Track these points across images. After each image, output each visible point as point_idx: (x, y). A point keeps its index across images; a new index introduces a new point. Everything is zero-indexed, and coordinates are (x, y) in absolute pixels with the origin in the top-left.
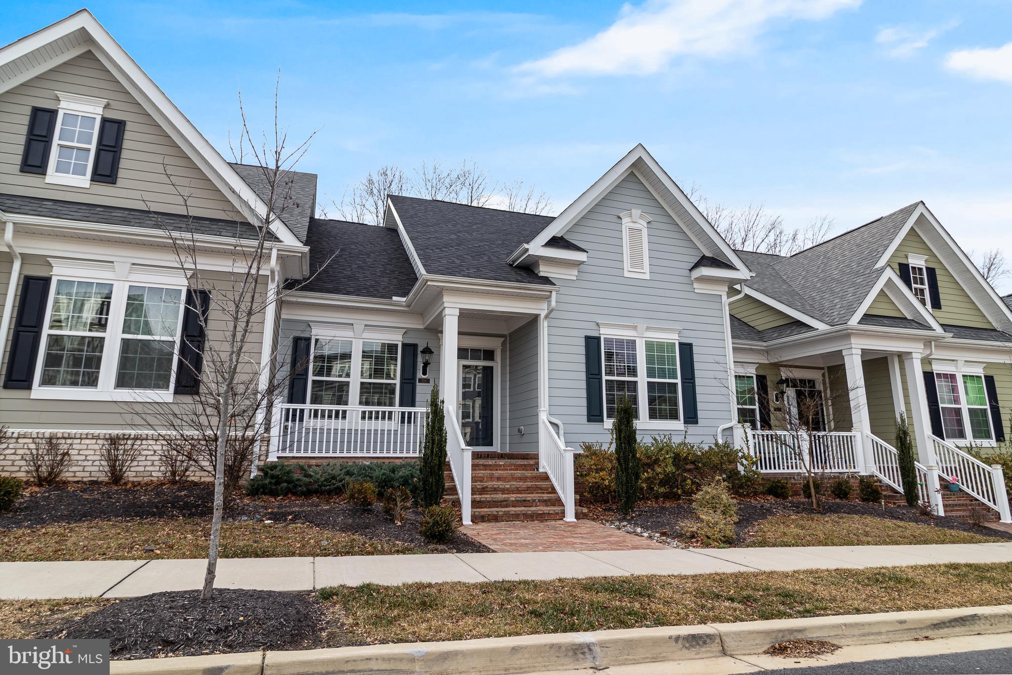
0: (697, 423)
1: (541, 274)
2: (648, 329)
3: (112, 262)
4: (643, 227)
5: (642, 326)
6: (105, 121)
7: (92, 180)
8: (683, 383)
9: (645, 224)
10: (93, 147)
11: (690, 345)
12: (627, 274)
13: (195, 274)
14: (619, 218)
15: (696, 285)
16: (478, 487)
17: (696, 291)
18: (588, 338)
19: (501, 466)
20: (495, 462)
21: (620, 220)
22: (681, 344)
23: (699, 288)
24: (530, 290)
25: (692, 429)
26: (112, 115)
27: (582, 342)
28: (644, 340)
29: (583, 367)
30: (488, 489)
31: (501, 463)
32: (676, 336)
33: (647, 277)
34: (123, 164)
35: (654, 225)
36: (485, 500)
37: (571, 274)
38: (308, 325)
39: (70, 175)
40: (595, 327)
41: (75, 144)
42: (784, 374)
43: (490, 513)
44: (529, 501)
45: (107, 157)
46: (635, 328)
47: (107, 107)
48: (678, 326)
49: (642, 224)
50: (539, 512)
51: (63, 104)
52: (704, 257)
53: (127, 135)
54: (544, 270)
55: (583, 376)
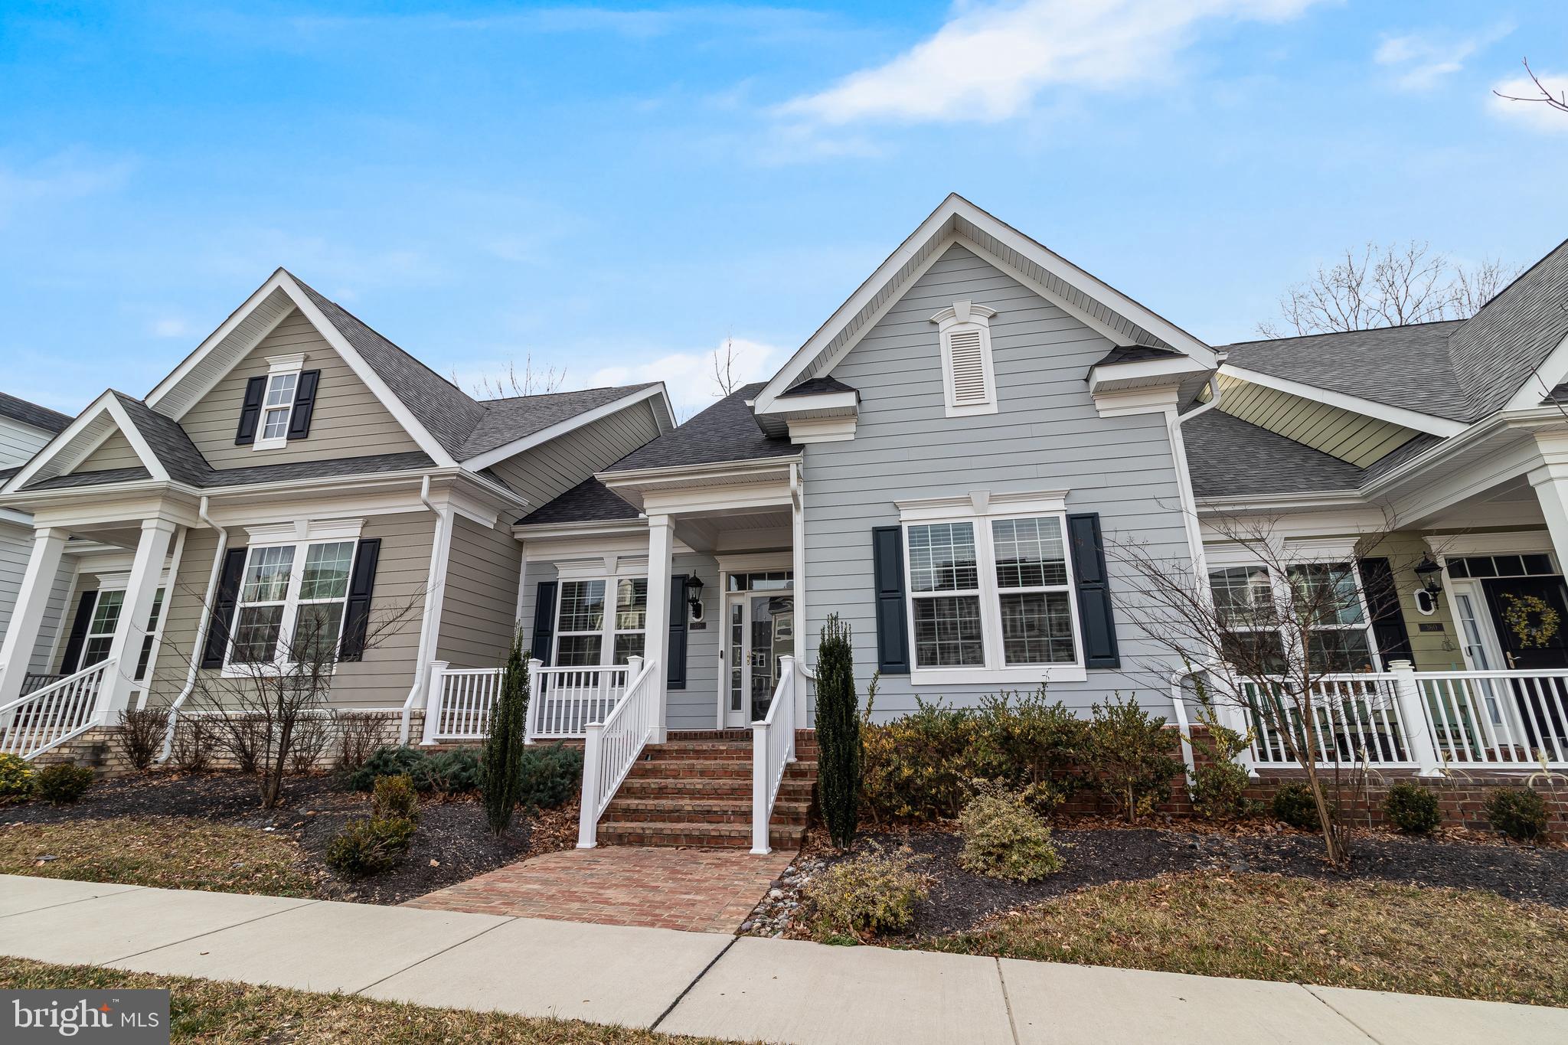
0: (1117, 665)
1: (794, 441)
2: (994, 499)
3: (292, 522)
4: (981, 327)
5: (980, 496)
6: (303, 374)
7: (288, 439)
8: (1080, 591)
9: (985, 322)
10: (291, 405)
11: (1094, 518)
12: (950, 412)
13: (367, 522)
14: (933, 323)
15: (1099, 405)
16: (653, 786)
17: (1102, 415)
18: (877, 532)
19: (722, 752)
20: (713, 746)
21: (936, 326)
22: (1071, 519)
23: (1107, 407)
24: (757, 468)
25: (1106, 678)
26: (311, 367)
27: (868, 539)
28: (989, 521)
29: (870, 581)
30: (669, 791)
31: (722, 748)
32: (1060, 505)
33: (993, 409)
34: (316, 415)
35: (1002, 319)
36: (644, 808)
37: (846, 432)
38: (552, 566)
39: (275, 438)
40: (891, 511)
41: (279, 406)
42: (1442, 549)
43: (632, 831)
44: (716, 812)
45: (302, 410)
46: (968, 501)
47: (306, 359)
48: (1065, 486)
49: (980, 324)
50: (713, 833)
51: (273, 369)
52: (1117, 350)
53: (322, 383)
54: (797, 435)
55: (871, 595)
